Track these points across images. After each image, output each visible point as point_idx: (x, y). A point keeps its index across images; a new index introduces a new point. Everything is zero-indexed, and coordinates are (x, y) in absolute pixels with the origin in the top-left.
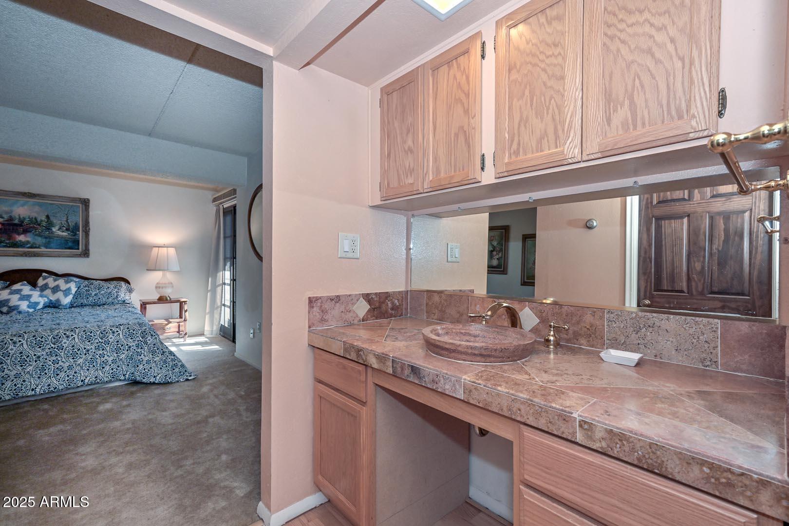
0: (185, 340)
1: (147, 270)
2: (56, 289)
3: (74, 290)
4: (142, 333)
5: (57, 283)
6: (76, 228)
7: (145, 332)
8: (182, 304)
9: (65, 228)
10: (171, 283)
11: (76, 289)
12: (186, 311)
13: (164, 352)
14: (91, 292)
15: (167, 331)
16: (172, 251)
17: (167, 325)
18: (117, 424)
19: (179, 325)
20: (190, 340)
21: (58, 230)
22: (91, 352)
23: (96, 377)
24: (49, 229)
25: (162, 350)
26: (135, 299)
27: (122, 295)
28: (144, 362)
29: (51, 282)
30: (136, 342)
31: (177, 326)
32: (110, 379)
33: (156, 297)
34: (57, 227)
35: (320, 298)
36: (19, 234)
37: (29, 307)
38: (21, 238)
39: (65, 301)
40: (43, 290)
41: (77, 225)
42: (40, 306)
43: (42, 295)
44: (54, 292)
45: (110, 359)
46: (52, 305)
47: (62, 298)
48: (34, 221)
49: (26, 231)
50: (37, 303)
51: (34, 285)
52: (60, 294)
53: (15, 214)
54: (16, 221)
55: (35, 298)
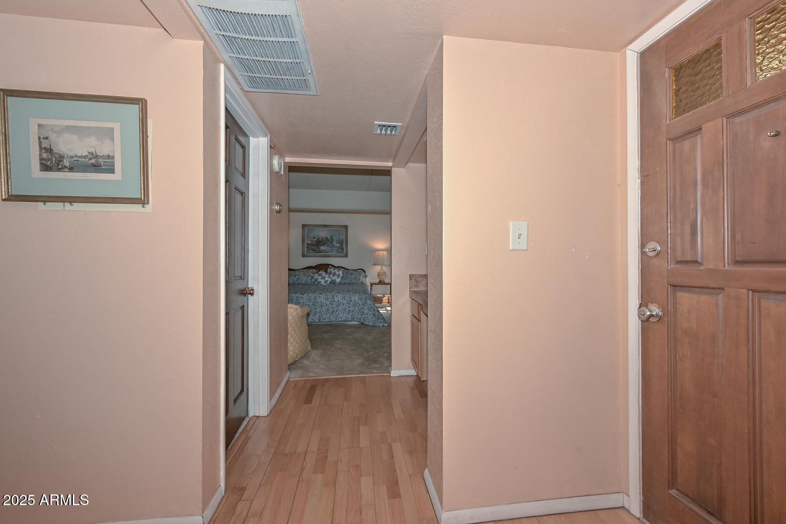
1: (374, 264)
2: (334, 274)
3: (341, 275)
5: (335, 271)
6: (343, 242)
9: (338, 242)
10: (385, 273)
14: (348, 277)
17: (383, 298)
18: (351, 337)
23: (346, 318)
24: (332, 243)
26: (368, 281)
27: (362, 279)
28: (365, 313)
29: (332, 270)
32: (352, 319)
33: (377, 281)
34: (335, 242)
35: (415, 275)
36: (321, 246)
37: (325, 282)
38: (322, 248)
39: (338, 280)
40: (330, 274)
41: (343, 239)
42: (328, 283)
43: (329, 277)
44: (334, 276)
45: (352, 309)
46: (333, 282)
47: (337, 279)
48: (327, 239)
49: (324, 245)
50: (327, 281)
51: (326, 272)
52: (336, 277)
53: (320, 236)
54: (320, 240)
55: (327, 279)
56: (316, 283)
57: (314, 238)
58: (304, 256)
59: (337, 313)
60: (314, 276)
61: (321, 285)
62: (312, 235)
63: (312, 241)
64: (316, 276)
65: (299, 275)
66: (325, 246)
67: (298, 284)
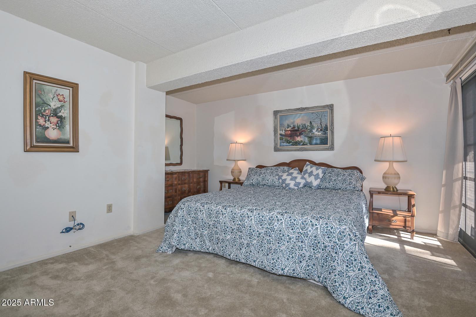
0: (412, 238)
1: (375, 160)
2: (311, 174)
3: (321, 175)
4: (340, 234)
6: (326, 128)
7: (343, 232)
8: (410, 197)
9: (320, 129)
10: (398, 174)
11: (323, 174)
12: (414, 206)
13: (362, 267)
14: (332, 177)
15: (393, 224)
16: (397, 140)
17: (393, 216)
19: (405, 220)
20: (418, 239)
21: (316, 131)
22: (293, 241)
23: (294, 270)
24: (311, 131)
25: (360, 263)
26: (366, 186)
29: (308, 168)
30: (332, 243)
31: (404, 220)
32: (306, 276)
34: (316, 130)
36: (298, 136)
37: (295, 185)
38: (299, 139)
39: (315, 183)
40: (304, 174)
41: (326, 126)
42: (301, 186)
43: (303, 178)
44: (310, 176)
45: (308, 254)
46: (308, 185)
47: (313, 181)
48: (304, 126)
49: (301, 134)
50: (300, 183)
51: (301, 170)
52: (313, 178)
53: (296, 124)
54: (296, 128)
55: (299, 180)
56: (284, 185)
57: (289, 126)
58: (276, 149)
59: (276, 257)
60: (282, 176)
61: (290, 189)
62: (286, 123)
63: (285, 131)
64: (285, 176)
65: (264, 173)
66: (302, 136)
67: (264, 185)
